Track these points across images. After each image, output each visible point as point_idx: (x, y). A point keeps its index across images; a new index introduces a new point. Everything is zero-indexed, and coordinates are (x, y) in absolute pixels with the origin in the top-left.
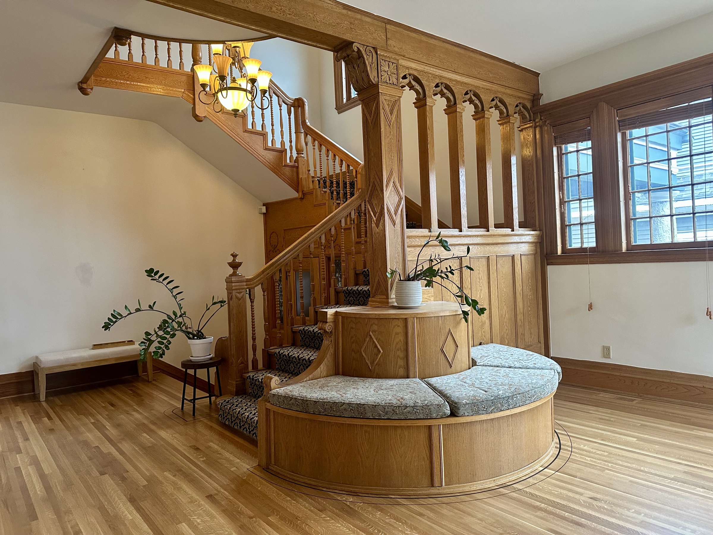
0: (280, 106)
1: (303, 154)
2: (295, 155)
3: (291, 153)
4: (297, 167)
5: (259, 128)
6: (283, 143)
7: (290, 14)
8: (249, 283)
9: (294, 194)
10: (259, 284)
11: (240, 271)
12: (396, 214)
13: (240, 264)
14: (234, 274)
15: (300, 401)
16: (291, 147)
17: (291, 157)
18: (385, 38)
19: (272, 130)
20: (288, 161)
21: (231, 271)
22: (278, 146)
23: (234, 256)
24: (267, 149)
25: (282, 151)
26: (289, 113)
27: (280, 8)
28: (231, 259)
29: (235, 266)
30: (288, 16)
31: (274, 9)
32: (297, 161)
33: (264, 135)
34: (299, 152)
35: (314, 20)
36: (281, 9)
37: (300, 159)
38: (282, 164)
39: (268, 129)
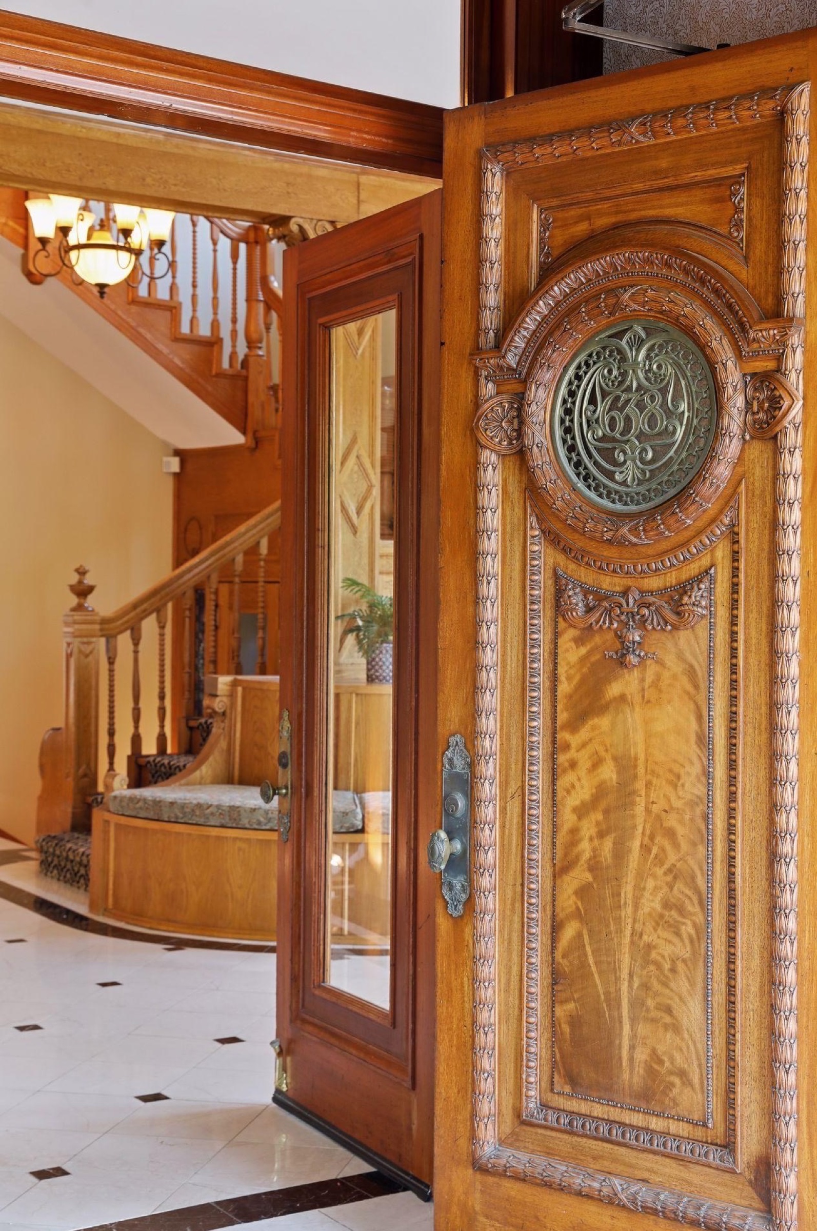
0: (215, 243)
1: (260, 348)
2: (242, 349)
3: (234, 346)
4: (246, 379)
5: (163, 293)
6: (215, 325)
7: (175, 185)
8: (106, 626)
9: (233, 437)
10: (125, 630)
11: (91, 601)
12: (358, 513)
13: (90, 589)
14: (80, 608)
15: (151, 803)
16: (234, 333)
17: (233, 355)
18: (355, 201)
19: (194, 297)
20: (226, 364)
21: (74, 600)
22: (204, 331)
23: (82, 572)
24: (178, 339)
25: (214, 343)
26: (235, 257)
27: (158, 177)
28: (74, 579)
29: (83, 591)
30: (173, 188)
31: (149, 180)
32: (245, 363)
33: (172, 309)
34: (251, 344)
35: (219, 190)
36: (161, 179)
37: (251, 360)
38: (210, 371)
39: (184, 296)
